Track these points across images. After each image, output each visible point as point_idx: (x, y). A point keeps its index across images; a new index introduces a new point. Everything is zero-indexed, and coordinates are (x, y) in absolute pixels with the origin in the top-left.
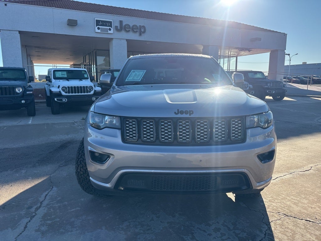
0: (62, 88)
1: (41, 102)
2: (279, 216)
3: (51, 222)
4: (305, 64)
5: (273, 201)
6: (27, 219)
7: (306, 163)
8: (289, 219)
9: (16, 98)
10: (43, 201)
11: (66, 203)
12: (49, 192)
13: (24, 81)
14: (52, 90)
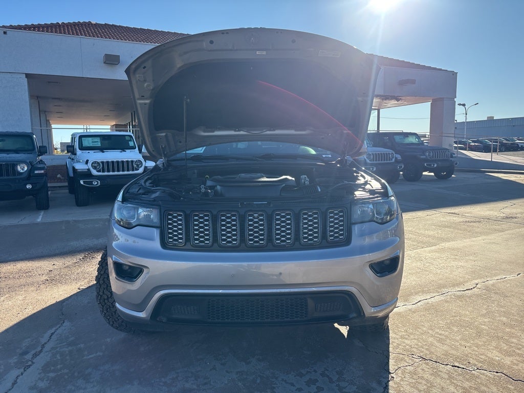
0: (92, 163)
1: (59, 187)
2: (412, 360)
3: (55, 374)
4: (491, 120)
5: (407, 337)
6: (18, 370)
7: (470, 277)
8: (427, 364)
9: (17, 181)
10: (45, 343)
11: (82, 346)
12: (57, 329)
13: (31, 153)
14: (76, 168)
